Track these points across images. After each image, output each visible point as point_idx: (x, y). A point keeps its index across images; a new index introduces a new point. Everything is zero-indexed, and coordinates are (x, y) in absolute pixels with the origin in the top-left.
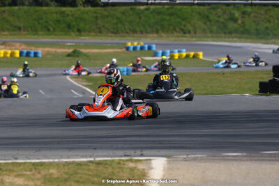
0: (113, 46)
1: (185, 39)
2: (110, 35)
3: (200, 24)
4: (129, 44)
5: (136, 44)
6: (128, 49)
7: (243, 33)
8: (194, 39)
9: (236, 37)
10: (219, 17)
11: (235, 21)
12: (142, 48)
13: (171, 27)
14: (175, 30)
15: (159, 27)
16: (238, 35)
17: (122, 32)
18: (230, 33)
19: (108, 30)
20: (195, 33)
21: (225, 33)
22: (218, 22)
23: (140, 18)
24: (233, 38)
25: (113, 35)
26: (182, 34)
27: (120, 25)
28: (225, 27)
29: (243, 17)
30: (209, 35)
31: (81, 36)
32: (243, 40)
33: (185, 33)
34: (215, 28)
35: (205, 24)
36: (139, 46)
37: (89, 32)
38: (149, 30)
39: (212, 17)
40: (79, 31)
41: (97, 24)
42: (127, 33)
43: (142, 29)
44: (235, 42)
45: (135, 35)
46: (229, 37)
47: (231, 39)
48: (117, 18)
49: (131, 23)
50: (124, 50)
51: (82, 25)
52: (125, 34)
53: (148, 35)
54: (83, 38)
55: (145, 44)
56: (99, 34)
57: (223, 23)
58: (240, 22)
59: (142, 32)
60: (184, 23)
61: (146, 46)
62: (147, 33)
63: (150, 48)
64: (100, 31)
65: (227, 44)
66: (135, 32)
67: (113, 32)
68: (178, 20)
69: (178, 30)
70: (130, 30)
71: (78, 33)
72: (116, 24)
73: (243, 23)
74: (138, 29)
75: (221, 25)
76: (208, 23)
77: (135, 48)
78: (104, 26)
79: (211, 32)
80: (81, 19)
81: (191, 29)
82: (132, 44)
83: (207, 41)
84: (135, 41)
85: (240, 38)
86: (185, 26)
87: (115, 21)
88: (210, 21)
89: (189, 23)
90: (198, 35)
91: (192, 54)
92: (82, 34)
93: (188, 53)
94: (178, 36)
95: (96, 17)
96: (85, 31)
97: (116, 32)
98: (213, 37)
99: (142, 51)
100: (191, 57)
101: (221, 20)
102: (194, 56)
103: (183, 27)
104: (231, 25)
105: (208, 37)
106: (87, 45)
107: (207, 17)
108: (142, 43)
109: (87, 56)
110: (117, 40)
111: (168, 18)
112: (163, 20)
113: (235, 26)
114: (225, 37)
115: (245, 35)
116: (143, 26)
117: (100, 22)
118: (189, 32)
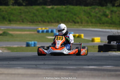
0: (29, 30)
1: (75, 27)
2: (29, 23)
3: (85, 18)
4: (40, 29)
5: (44, 29)
6: (38, 32)
7: (111, 24)
8: (81, 27)
9: (107, 26)
10: (97, 13)
11: (106, 16)
12: (47, 31)
13: (67, 20)
14: (69, 21)
15: (59, 19)
16: (108, 25)
17: (37, 22)
18: (103, 23)
19: (28, 20)
20: (82, 23)
21: (100, 24)
22: (96, 16)
23: (48, 13)
24: (105, 26)
25: (31, 24)
26: (73, 24)
27: (35, 18)
28: (100, 19)
29: (111, 14)
30: (90, 24)
31: (11, 24)
32: (111, 28)
33: (75, 23)
34: (94, 20)
35: (88, 17)
36: (45, 30)
37: (16, 21)
38: (53, 21)
39: (92, 14)
40: (10, 21)
41: (21, 17)
42: (39, 22)
43: (49, 20)
44: (106, 29)
45: (45, 24)
46: (102, 26)
47: (103, 27)
48: (34, 13)
49: (42, 16)
50: (36, 32)
51: (12, 17)
52: (38, 23)
53: (53, 24)
54: (12, 25)
55: (49, 29)
56: (22, 23)
57: (99, 17)
58: (109, 16)
59: (49, 22)
60: (74, 17)
61: (50, 30)
62: (52, 22)
63: (52, 31)
64: (23, 21)
65: (101, 30)
66: (44, 22)
67: (31, 22)
68: (71, 15)
69: (71, 21)
70: (42, 21)
71: (9, 22)
72: (33, 17)
73: (111, 17)
74: (46, 20)
75: (98, 19)
76: (90, 17)
77: (43, 31)
78: (25, 18)
79: (92, 23)
80: (12, 14)
81: (79, 20)
82: (41, 29)
83: (88, 28)
84: (43, 27)
85: (109, 26)
86: (75, 19)
87: (32, 15)
88: (91, 16)
89: (78, 17)
90: (83, 24)
91: (77, 35)
92: (12, 22)
93: (75, 34)
94: (71, 25)
95: (21, 13)
96: (13, 21)
97: (32, 22)
98: (92, 26)
99: (47, 34)
100: (76, 37)
101: (98, 15)
102: (78, 37)
103: (74, 19)
104: (104, 19)
105: (89, 26)
106: (14, 30)
107: (89, 13)
108: (47, 29)
109: (12, 35)
110: (33, 27)
111: (65, 13)
112: (62, 15)
113: (107, 19)
114: (100, 26)
115: (112, 25)
116: (49, 18)
117: (23, 15)
118: (78, 23)
